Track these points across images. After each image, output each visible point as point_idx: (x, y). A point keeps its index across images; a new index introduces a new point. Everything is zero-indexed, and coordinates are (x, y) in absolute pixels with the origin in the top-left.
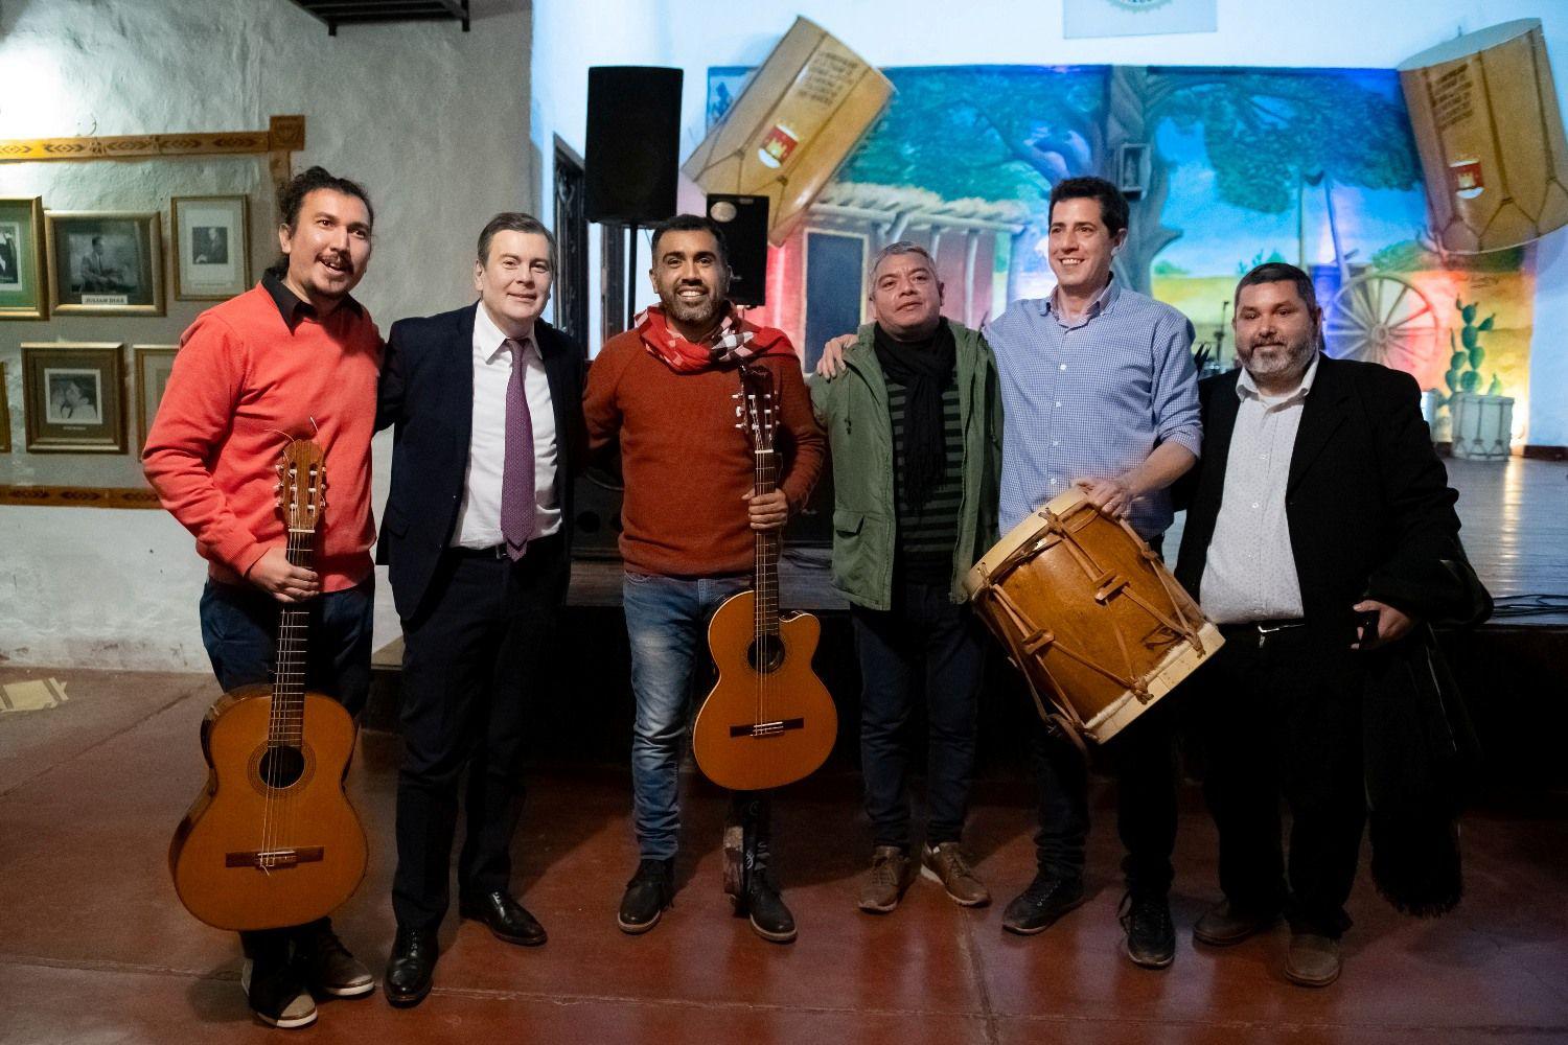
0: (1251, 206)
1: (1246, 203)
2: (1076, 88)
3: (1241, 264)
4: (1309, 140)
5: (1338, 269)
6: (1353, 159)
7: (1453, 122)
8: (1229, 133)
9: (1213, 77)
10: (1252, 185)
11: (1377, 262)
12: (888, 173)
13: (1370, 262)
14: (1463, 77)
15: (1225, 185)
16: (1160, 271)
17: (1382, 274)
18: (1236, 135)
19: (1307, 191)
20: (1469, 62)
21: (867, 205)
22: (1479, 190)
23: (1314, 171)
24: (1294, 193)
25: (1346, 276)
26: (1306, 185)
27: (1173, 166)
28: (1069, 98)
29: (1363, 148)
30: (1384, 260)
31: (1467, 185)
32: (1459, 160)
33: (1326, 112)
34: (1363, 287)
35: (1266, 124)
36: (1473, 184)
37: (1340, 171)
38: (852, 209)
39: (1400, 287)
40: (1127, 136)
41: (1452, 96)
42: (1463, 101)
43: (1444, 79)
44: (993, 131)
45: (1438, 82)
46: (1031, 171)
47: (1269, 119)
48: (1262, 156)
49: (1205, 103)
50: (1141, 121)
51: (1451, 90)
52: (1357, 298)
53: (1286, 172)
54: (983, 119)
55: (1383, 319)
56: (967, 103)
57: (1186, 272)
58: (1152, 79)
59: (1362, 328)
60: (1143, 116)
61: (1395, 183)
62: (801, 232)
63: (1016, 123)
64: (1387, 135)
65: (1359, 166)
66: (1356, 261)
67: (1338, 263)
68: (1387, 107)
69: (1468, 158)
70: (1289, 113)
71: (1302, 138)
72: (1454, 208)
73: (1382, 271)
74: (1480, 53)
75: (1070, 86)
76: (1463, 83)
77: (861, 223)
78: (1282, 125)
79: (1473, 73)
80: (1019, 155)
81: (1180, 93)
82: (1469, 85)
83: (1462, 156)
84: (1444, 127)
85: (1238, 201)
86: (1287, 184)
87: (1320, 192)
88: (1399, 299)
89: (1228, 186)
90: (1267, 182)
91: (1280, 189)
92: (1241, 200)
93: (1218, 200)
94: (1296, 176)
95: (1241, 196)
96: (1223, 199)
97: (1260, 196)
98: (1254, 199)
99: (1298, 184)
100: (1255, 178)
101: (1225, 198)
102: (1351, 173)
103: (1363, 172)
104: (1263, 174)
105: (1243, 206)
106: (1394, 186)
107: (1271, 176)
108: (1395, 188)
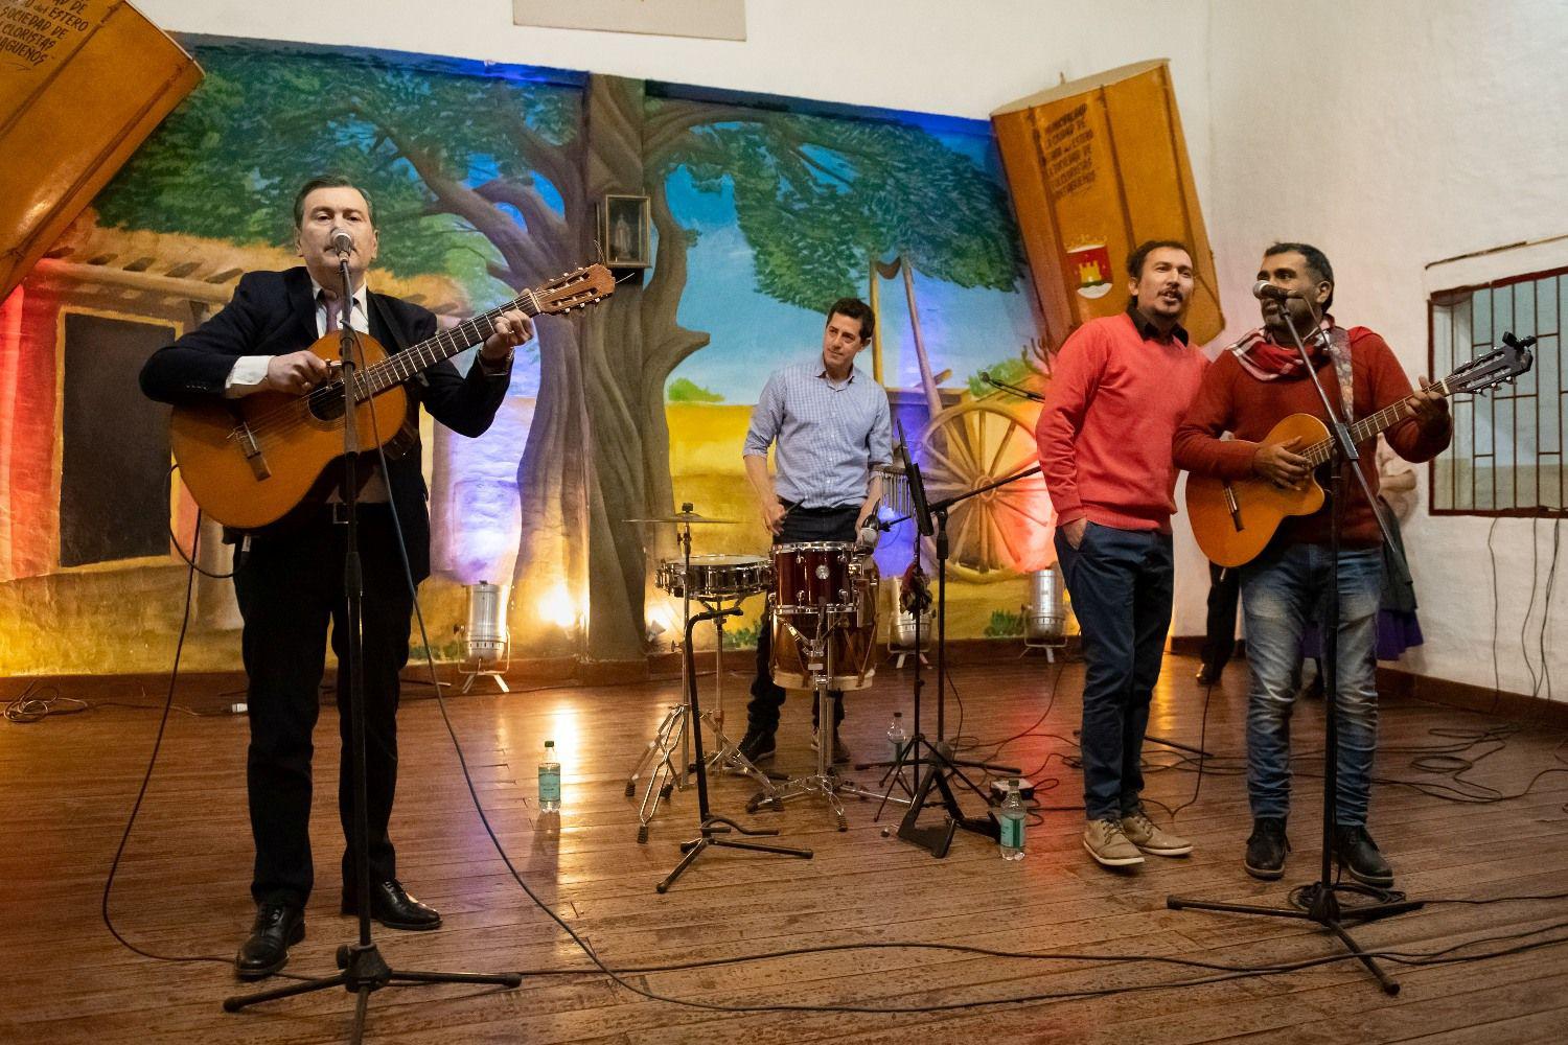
1: (798, 298)
2: (540, 107)
4: (879, 213)
5: (925, 396)
6: (938, 244)
7: (1071, 188)
8: (771, 194)
9: (744, 111)
11: (976, 389)
12: (219, 218)
13: (967, 387)
14: (1082, 124)
15: (767, 271)
16: (678, 395)
17: (983, 404)
18: (780, 198)
19: (880, 281)
20: (1089, 101)
21: (179, 271)
22: (1107, 287)
23: (889, 257)
24: (863, 285)
25: (937, 408)
27: (691, 237)
28: (530, 122)
29: (948, 230)
30: (984, 386)
31: (1091, 280)
32: (1080, 243)
33: (901, 175)
34: (959, 421)
35: (820, 186)
36: (1099, 278)
37: (923, 260)
38: (153, 277)
39: (1005, 423)
40: (617, 183)
41: (1067, 150)
42: (1083, 158)
43: (1057, 125)
44: (404, 161)
45: (1048, 130)
46: (472, 230)
47: (824, 179)
48: (818, 233)
49: (735, 148)
50: (638, 163)
51: (1066, 142)
52: (952, 437)
53: (852, 256)
54: (388, 142)
55: (987, 468)
56: (361, 116)
57: (717, 398)
58: (655, 105)
59: (964, 482)
60: (643, 161)
61: (992, 280)
62: (53, 313)
63: (444, 153)
64: (980, 213)
65: (946, 255)
66: (948, 385)
67: (926, 389)
68: (976, 174)
69: (1090, 240)
70: (851, 174)
71: (870, 209)
72: (1075, 311)
73: (981, 400)
74: (1102, 89)
75: (531, 104)
76: (1082, 131)
77: (169, 301)
78: (843, 190)
79: (1093, 118)
80: (447, 205)
81: (697, 130)
82: (1089, 135)
83: (1083, 238)
84: (1059, 195)
85: (787, 295)
86: (853, 273)
87: (897, 284)
88: (1006, 438)
89: (772, 273)
90: (825, 269)
91: (843, 280)
92: (791, 294)
93: (758, 291)
94: (864, 263)
95: (791, 287)
96: (765, 291)
97: (816, 289)
98: (809, 293)
99: (867, 274)
100: (809, 263)
101: (769, 290)
102: (936, 263)
103: (952, 263)
104: (820, 257)
105: (794, 302)
106: (991, 283)
107: (830, 261)
108: (992, 287)
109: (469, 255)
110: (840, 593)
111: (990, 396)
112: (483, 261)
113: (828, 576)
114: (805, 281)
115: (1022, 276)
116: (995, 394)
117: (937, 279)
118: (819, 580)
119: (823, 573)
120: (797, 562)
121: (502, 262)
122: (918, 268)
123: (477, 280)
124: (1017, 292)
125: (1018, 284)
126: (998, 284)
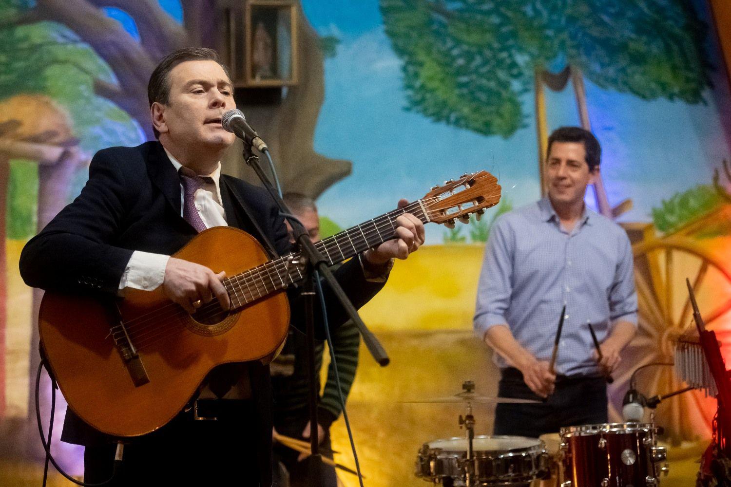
0: (461, 123)
1: (453, 117)
4: (545, 12)
6: (612, 48)
10: (461, 85)
11: (660, 221)
13: (650, 220)
15: (418, 84)
17: (669, 241)
24: (527, 102)
26: (546, 91)
27: (329, 46)
29: (625, 31)
30: (671, 219)
34: (643, 262)
37: (596, 67)
39: (695, 263)
46: (75, 42)
48: (474, 38)
53: (514, 64)
55: (675, 320)
61: (676, 90)
65: (622, 60)
66: (629, 218)
73: (668, 235)
85: (441, 114)
86: (516, 85)
88: (698, 281)
89: (423, 87)
90: (484, 82)
91: (505, 94)
92: (445, 112)
93: (407, 109)
94: (528, 73)
95: (444, 104)
96: (415, 109)
97: (474, 105)
98: (466, 110)
99: (532, 86)
100: (464, 75)
101: (419, 108)
102: (611, 71)
103: (629, 71)
104: (478, 67)
105: (448, 122)
106: (675, 94)
107: (489, 72)
108: (676, 99)
109: (72, 71)
110: (648, 480)
111: (678, 230)
112: (88, 77)
113: (634, 461)
114: (462, 96)
115: (711, 85)
116: (684, 228)
117: (612, 90)
118: (626, 465)
119: (630, 459)
120: (599, 446)
121: (111, 80)
122: (591, 79)
123: (82, 102)
124: (705, 103)
125: (706, 94)
126: (682, 95)
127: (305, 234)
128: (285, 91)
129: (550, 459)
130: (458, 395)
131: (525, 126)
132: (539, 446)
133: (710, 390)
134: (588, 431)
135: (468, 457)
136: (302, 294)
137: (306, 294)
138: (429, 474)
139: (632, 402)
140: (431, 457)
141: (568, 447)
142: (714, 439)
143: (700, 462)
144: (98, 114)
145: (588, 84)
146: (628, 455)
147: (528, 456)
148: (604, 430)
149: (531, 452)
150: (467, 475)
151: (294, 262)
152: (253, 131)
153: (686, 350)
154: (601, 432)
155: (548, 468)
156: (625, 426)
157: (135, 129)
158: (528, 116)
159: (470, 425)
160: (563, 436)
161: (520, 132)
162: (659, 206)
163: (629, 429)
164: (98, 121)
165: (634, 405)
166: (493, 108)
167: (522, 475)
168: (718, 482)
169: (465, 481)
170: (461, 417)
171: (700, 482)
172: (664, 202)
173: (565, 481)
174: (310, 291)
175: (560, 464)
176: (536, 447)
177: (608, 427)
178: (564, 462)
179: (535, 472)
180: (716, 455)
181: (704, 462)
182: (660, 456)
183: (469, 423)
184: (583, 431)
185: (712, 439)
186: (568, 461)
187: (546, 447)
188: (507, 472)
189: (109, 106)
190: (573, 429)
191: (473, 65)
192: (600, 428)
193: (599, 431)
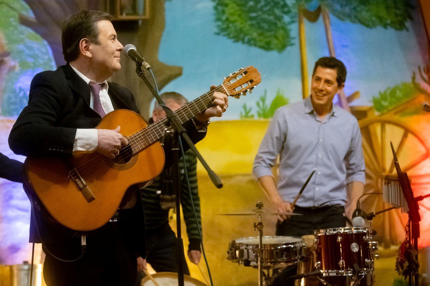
0: (251, 42)
1: (246, 39)
3: (245, 107)
10: (252, 19)
11: (378, 105)
13: (371, 105)
15: (224, 18)
17: (383, 118)
19: (306, 24)
23: (312, 6)
24: (293, 28)
26: (306, 22)
30: (385, 104)
37: (337, 7)
39: (400, 132)
55: (387, 167)
61: (389, 22)
65: (354, 3)
66: (357, 103)
73: (383, 114)
85: (239, 37)
86: (287, 19)
87: (319, 26)
88: (402, 143)
89: (227, 19)
90: (266, 16)
91: (279, 24)
92: (242, 36)
93: (218, 34)
94: (294, 11)
95: (241, 30)
96: (222, 34)
97: (260, 31)
98: (255, 35)
99: (296, 19)
100: (254, 11)
101: (225, 33)
102: (347, 10)
103: (359, 9)
104: (262, 7)
105: (243, 42)
106: (388, 24)
107: (269, 10)
108: (388, 27)
109: (5, 9)
110: (366, 261)
111: (389, 111)
112: (16, 14)
113: (358, 250)
114: (252, 25)
115: (411, 18)
116: (392, 109)
117: (348, 22)
118: (353, 252)
119: (355, 248)
120: (337, 241)
121: (30, 15)
122: (334, 14)
123: (12, 29)
124: (407, 30)
125: (408, 24)
126: (393, 24)
127: (173, 116)
128: (140, 22)
129: (308, 250)
130: (254, 210)
131: (292, 45)
132: (301, 242)
133: (404, 208)
134: (331, 232)
135: (259, 247)
136: (172, 149)
137: (174, 149)
138: (236, 258)
139: (358, 216)
140: (237, 249)
141: (319, 241)
142: (407, 238)
143: (398, 252)
144: (22, 37)
145: (333, 18)
146: (354, 246)
147: (295, 247)
148: (340, 231)
149: (296, 245)
150: (259, 258)
151: (167, 132)
152: (141, 57)
153: (390, 185)
154: (339, 232)
155: (307, 255)
156: (353, 229)
157: (45, 46)
158: (294, 38)
159: (260, 228)
160: (316, 236)
161: (289, 48)
162: (377, 96)
163: (355, 231)
164: (22, 40)
165: (359, 218)
166: (272, 33)
167: (291, 259)
168: (409, 264)
169: (257, 262)
170: (255, 223)
171: (398, 263)
172: (380, 93)
173: (317, 262)
174: (177, 148)
175: (314, 252)
176: (299, 242)
177: (343, 229)
178: (317, 251)
179: (299, 257)
180: (408, 247)
181: (400, 252)
182: (374, 247)
183: (260, 227)
184: (328, 232)
185: (405, 237)
186: (319, 250)
187: (305, 243)
188: (282, 257)
189: (29, 31)
190: (322, 231)
191: (259, 6)
192: (338, 230)
193: (337, 231)
